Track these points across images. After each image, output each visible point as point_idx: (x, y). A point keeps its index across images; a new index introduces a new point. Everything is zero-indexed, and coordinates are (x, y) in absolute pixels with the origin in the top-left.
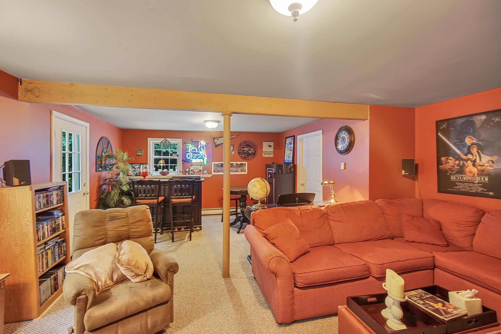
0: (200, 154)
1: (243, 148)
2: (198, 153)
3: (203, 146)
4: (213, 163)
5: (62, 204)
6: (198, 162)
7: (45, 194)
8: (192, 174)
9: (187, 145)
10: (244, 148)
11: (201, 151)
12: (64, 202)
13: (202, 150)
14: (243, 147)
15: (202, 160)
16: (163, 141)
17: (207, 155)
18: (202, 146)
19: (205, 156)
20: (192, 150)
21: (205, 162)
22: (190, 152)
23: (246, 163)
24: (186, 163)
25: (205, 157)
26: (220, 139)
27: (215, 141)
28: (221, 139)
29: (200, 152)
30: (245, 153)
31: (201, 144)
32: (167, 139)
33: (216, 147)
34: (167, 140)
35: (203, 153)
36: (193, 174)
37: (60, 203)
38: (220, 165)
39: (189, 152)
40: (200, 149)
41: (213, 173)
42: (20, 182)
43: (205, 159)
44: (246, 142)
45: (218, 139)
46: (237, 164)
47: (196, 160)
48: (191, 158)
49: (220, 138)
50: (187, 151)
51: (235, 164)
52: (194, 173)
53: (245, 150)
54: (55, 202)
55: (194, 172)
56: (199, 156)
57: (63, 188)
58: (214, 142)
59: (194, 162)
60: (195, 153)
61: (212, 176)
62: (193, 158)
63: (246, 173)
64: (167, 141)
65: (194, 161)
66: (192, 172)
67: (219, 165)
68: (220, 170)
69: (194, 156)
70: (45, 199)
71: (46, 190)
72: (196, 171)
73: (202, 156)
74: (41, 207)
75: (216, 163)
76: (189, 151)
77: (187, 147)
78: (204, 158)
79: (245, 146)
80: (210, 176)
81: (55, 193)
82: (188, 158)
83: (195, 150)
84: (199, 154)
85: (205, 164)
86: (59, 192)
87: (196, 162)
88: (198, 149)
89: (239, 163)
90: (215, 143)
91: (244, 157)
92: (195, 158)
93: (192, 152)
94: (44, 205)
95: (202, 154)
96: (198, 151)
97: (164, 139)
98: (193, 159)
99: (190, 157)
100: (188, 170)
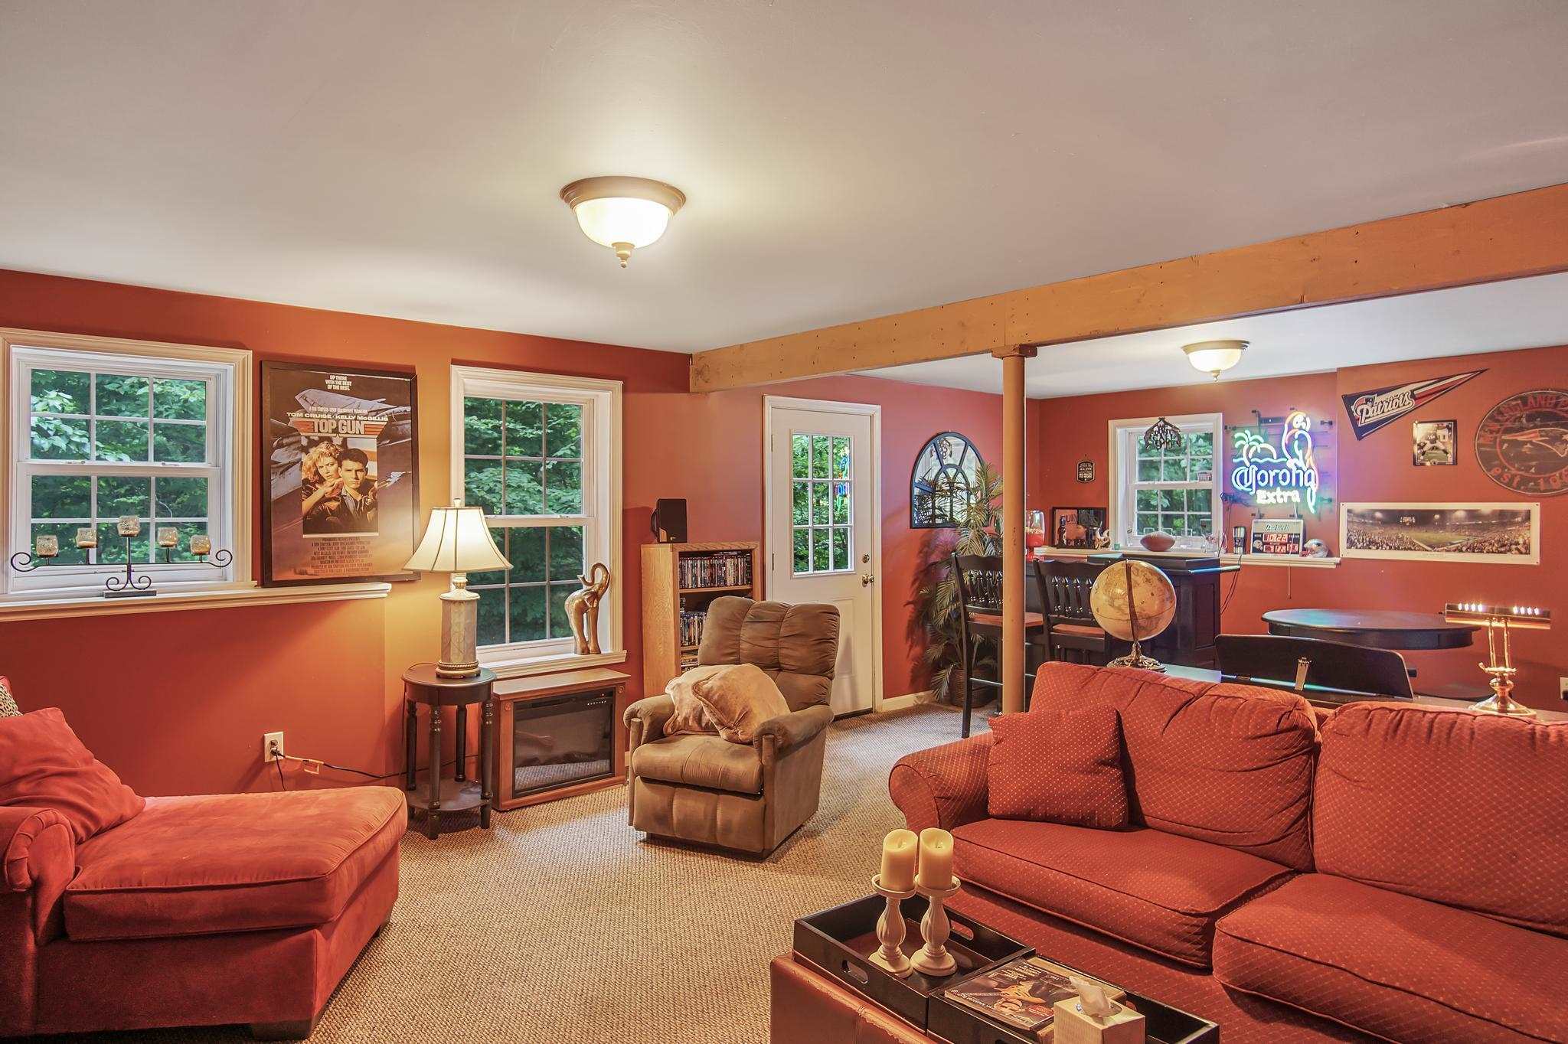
0: (1290, 471)
1: (1508, 431)
2: (1281, 466)
3: (1301, 436)
4: (1345, 507)
5: (748, 587)
6: (1280, 501)
7: (707, 562)
8: (1256, 550)
9: (1237, 435)
10: (1521, 429)
11: (1293, 455)
12: (751, 584)
13: (1299, 453)
14: (1509, 424)
15: (1295, 495)
16: (1156, 425)
17: (1320, 472)
18: (1296, 436)
19: (1310, 475)
20: (1255, 455)
21: (1311, 505)
22: (1248, 464)
23: (1535, 508)
24: (1235, 507)
25: (1309, 480)
26: (1378, 399)
27: (1358, 408)
28: (1383, 397)
29: (1291, 463)
30: (1523, 458)
31: (1291, 427)
32: (1168, 419)
33: (1360, 438)
34: (1167, 424)
35: (1301, 463)
36: (1262, 552)
37: (743, 584)
38: (1378, 515)
39: (1242, 464)
40: (1289, 447)
41: (1346, 552)
42: (668, 538)
43: (1309, 490)
44: (1531, 400)
45: (1367, 400)
46: (1472, 514)
47: (1273, 494)
48: (1250, 486)
49: (1380, 392)
50: (1234, 460)
51: (1461, 514)
52: (1269, 549)
53: (1525, 443)
54: (730, 580)
55: (1264, 544)
56: (1284, 479)
57: (751, 556)
58: (1350, 413)
59: (1264, 502)
60: (1268, 466)
61: (1337, 564)
62: (1258, 487)
63: (1534, 558)
64: (1169, 428)
65: (1262, 497)
66: (1257, 544)
67: (1373, 518)
68: (1377, 539)
69: (1263, 480)
70: (708, 572)
71: (709, 554)
72: (1274, 539)
73: (1298, 476)
74: (696, 584)
75: (1361, 507)
76: (1244, 459)
77: (1237, 445)
78: (1307, 484)
79: (1524, 420)
80: (1331, 563)
81: (729, 562)
82: (1240, 487)
83: (1265, 453)
84: (1284, 471)
85: (1313, 511)
86: (741, 562)
87: (1272, 500)
88: (1279, 448)
89: (1486, 508)
90: (1354, 421)
91: (1517, 479)
92: (1267, 487)
93: (1255, 463)
94: (703, 581)
95: (1298, 468)
96: (1280, 455)
97: (1156, 420)
98: (1259, 492)
99: (1247, 484)
100: (1241, 533)
